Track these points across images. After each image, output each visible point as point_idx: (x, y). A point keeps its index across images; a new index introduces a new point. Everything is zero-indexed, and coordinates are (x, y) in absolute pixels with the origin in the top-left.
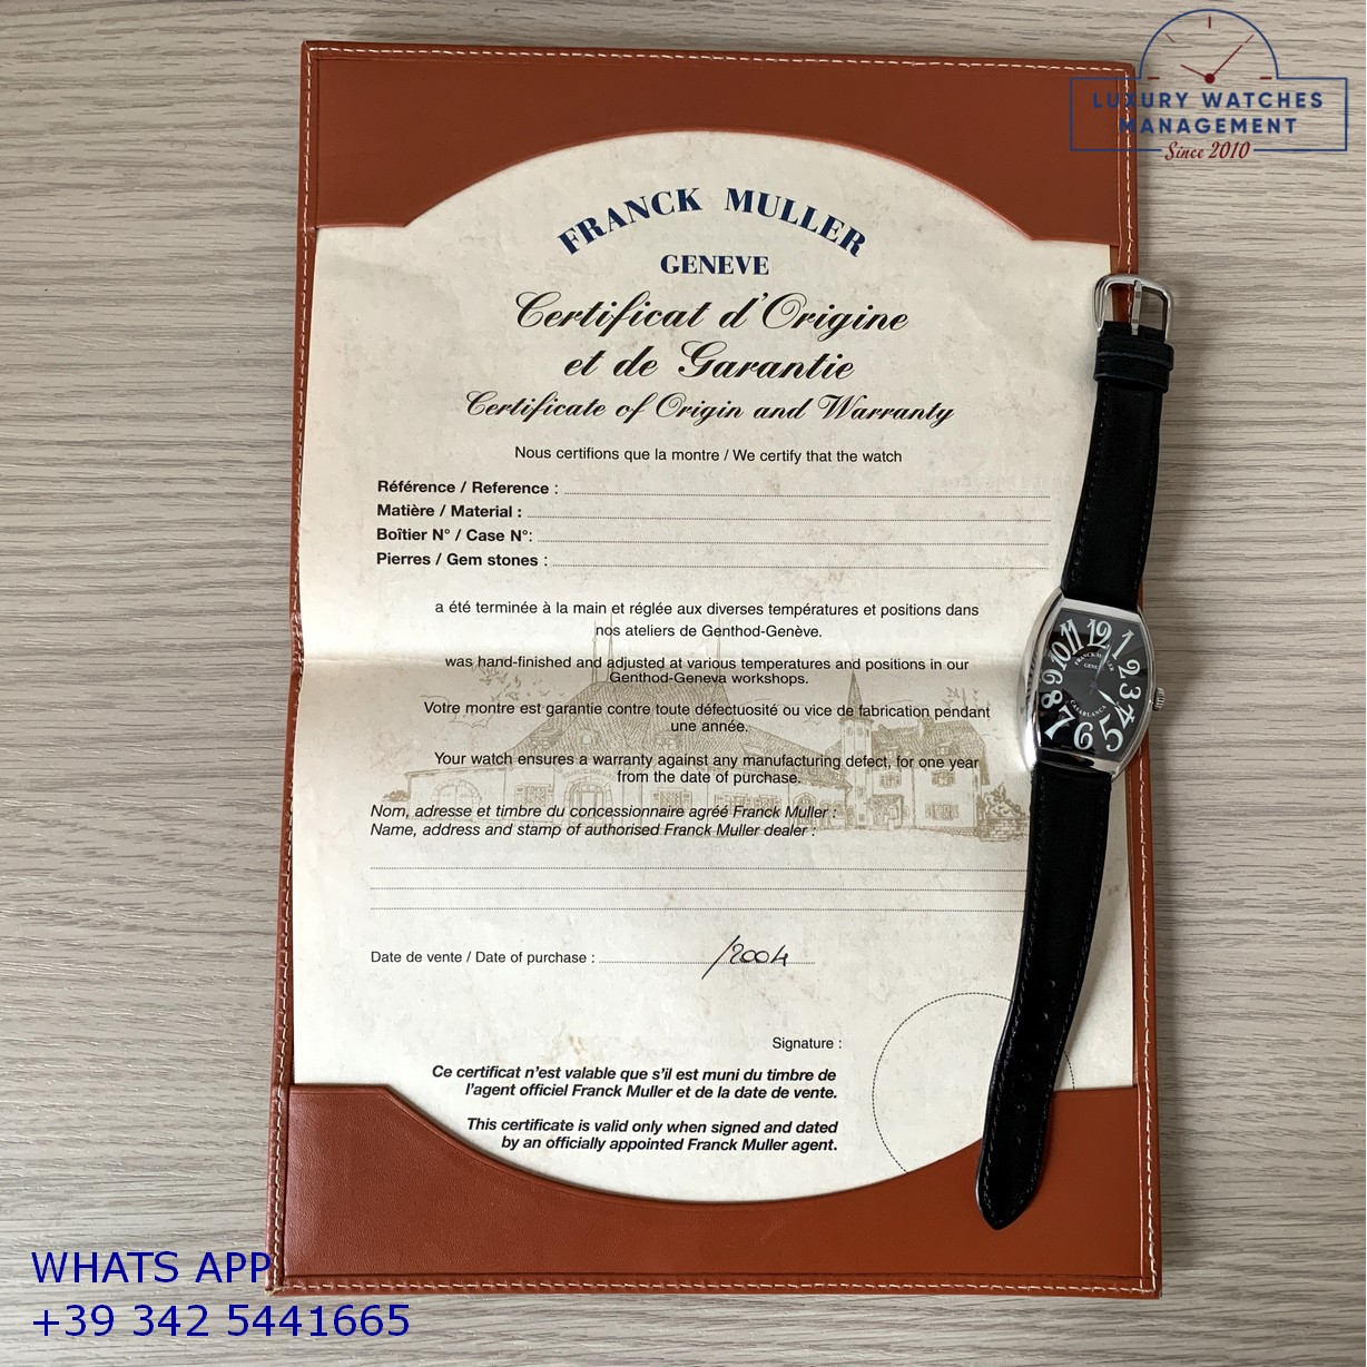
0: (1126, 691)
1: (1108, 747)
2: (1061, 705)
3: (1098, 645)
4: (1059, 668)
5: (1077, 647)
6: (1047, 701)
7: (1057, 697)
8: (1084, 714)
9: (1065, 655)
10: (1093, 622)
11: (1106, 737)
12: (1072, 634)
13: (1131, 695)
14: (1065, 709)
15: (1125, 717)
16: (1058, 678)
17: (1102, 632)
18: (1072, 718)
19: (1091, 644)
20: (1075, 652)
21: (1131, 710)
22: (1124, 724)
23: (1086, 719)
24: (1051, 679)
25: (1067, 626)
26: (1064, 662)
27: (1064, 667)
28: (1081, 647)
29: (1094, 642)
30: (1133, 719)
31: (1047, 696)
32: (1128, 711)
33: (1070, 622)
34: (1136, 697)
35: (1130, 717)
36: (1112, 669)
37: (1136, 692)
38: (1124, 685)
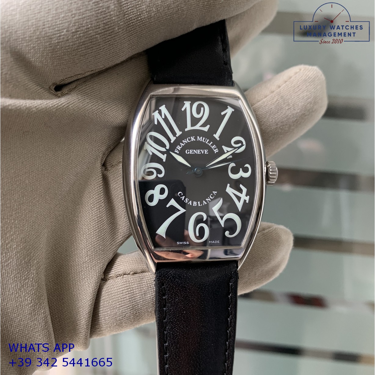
0: (235, 171)
1: (227, 233)
2: (167, 200)
3: (197, 127)
4: (159, 161)
5: (174, 133)
6: (151, 198)
7: (162, 191)
8: (195, 204)
9: (163, 145)
10: (187, 104)
11: (222, 223)
12: (166, 120)
13: (241, 174)
14: (173, 202)
15: (239, 198)
16: (159, 171)
17: (198, 112)
18: (182, 210)
19: (189, 128)
20: (173, 139)
21: (244, 190)
22: (240, 205)
23: (197, 209)
24: (152, 173)
25: (160, 113)
26: (163, 153)
27: (164, 157)
28: (179, 133)
29: (192, 126)
30: (247, 198)
31: (150, 192)
32: (241, 191)
33: (163, 108)
34: (247, 175)
35: (244, 197)
36: (216, 151)
37: (246, 170)
38: (232, 165)
